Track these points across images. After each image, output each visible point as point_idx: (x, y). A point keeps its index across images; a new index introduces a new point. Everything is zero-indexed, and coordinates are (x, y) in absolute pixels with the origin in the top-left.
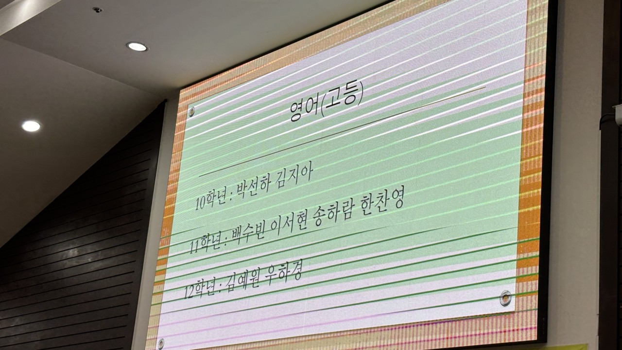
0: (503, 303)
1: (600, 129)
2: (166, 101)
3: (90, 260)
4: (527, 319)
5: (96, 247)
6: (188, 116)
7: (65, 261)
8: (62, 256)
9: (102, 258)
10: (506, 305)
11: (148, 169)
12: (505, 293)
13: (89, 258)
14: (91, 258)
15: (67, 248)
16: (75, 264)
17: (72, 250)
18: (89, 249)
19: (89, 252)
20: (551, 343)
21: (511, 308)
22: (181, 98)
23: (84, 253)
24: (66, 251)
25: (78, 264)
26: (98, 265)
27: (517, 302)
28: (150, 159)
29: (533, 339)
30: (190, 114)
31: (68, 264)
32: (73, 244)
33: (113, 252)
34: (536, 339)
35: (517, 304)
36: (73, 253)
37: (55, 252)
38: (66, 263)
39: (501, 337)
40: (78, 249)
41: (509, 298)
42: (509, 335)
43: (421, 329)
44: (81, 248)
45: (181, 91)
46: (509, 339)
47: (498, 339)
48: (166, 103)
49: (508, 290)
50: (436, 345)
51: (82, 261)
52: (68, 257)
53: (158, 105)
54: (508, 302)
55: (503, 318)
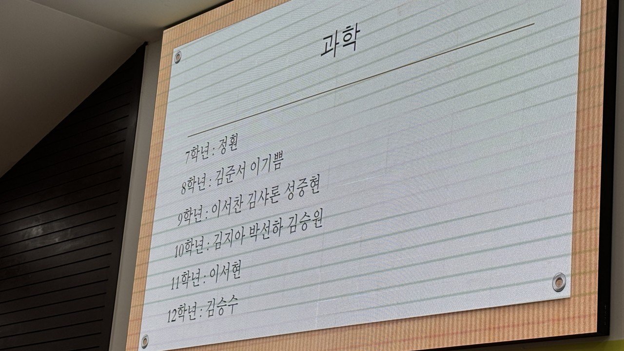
0: (556, 287)
2: (146, 43)
3: (57, 240)
5: (64, 224)
6: (173, 62)
7: (27, 242)
8: (23, 236)
9: (71, 238)
10: (559, 291)
11: (126, 128)
12: (558, 275)
13: (55, 238)
14: (59, 237)
15: (29, 226)
16: (39, 246)
17: (35, 228)
18: (56, 226)
19: (57, 230)
20: (614, 336)
21: (566, 293)
22: (164, 40)
23: (51, 231)
24: (28, 230)
25: (42, 246)
26: (68, 246)
27: (573, 285)
28: (128, 116)
29: (592, 332)
30: (176, 61)
31: (31, 245)
32: (37, 220)
33: (85, 230)
34: (596, 331)
35: (573, 288)
36: (37, 231)
38: (28, 244)
39: (553, 329)
40: (43, 226)
41: (564, 282)
42: (563, 327)
43: (458, 320)
44: (46, 225)
45: (164, 31)
46: (564, 331)
47: (551, 331)
48: (146, 46)
49: (562, 272)
50: (475, 340)
51: (48, 242)
52: (31, 237)
53: (137, 48)
54: (562, 286)
55: (556, 306)
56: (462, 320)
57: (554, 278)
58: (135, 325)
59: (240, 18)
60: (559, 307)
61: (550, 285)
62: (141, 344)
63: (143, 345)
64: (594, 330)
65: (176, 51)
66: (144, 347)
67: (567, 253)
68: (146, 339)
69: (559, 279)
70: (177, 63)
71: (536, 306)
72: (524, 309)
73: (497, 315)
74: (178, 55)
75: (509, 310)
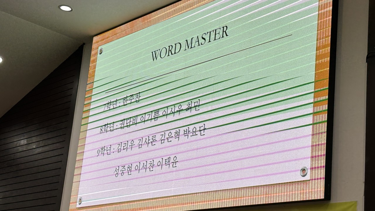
0: (302, 174)
1: (366, 62)
3: (34, 147)
4: (318, 185)
5: (38, 139)
6: (98, 54)
7: (18, 147)
8: (16, 144)
9: (42, 146)
10: (304, 176)
11: (73, 88)
12: (303, 168)
13: (34, 145)
14: (36, 145)
15: (20, 139)
16: (25, 149)
17: (23, 140)
18: (34, 139)
19: (34, 142)
20: (333, 201)
21: (307, 177)
22: (94, 41)
23: (31, 142)
24: (19, 141)
25: (26, 149)
26: (40, 150)
27: (311, 173)
28: (73, 82)
30: (100, 53)
31: (20, 149)
32: (24, 136)
33: (50, 142)
34: (324, 198)
35: (311, 175)
36: (24, 142)
37: (12, 141)
38: (19, 148)
39: (300, 197)
40: (27, 139)
41: (306, 172)
42: (306, 196)
43: (249, 191)
44: (29, 139)
45: (94, 38)
46: (306, 198)
48: (84, 45)
49: (306, 166)
51: (29, 148)
52: (21, 145)
54: (305, 174)
55: (302, 184)
56: (251, 191)
57: (301, 170)
58: (75, 192)
59: (134, 31)
60: (304, 185)
61: (299, 173)
62: (78, 202)
64: (322, 197)
65: (100, 48)
66: (80, 204)
67: (308, 156)
68: (81, 200)
70: (100, 54)
71: (291, 184)
72: (284, 185)
73: (270, 189)
74: (101, 50)
75: (277, 186)
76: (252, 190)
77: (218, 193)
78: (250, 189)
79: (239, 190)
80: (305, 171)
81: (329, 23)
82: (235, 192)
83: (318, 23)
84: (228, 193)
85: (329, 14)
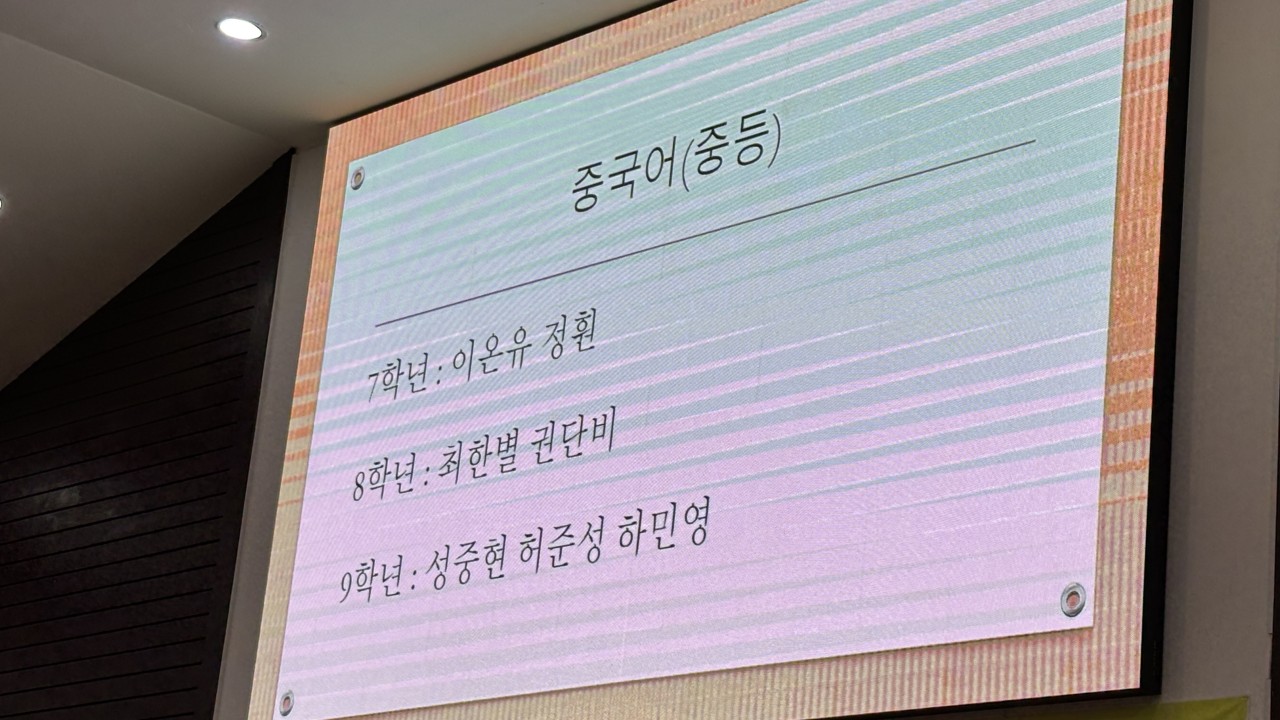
0: (1067, 609)
2: (293, 151)
3: (110, 514)
5: (124, 485)
6: (348, 188)
7: (48, 516)
8: (42, 505)
9: (139, 509)
10: (1072, 614)
11: (252, 308)
12: (1071, 589)
13: (106, 509)
14: (114, 509)
15: (55, 486)
17: (67, 490)
18: (107, 487)
20: (1167, 697)
21: (1084, 620)
23: (98, 496)
24: (51, 493)
25: (79, 523)
26: (132, 525)
27: (1098, 604)
28: (255, 285)
29: (1131, 687)
30: (354, 184)
31: (56, 522)
32: (69, 476)
34: (1138, 686)
35: (1098, 611)
38: (50, 520)
39: (1061, 682)
40: (81, 487)
41: (1081, 600)
42: (1079, 679)
43: (886, 665)
44: (88, 486)
45: (331, 130)
46: (1080, 686)
47: (1056, 686)
48: (294, 156)
49: (1079, 581)
50: (919, 700)
51: (91, 518)
52: (59, 507)
53: (274, 160)
54: (1078, 606)
55: (1067, 642)
57: (1064, 592)
60: (1072, 643)
61: (1056, 599)
62: (278, 707)
63: (282, 710)
64: (1134, 682)
65: (353, 167)
66: (285, 714)
68: (288, 698)
69: (1072, 594)
70: (356, 188)
71: (1030, 642)
72: (1008, 646)
73: (959, 657)
74: (358, 174)
75: (981, 648)
76: (899, 663)
77: (781, 675)
78: (891, 656)
79: (854, 661)
80: (1074, 596)
81: (1159, 106)
82: (841, 668)
83: (1123, 102)
84: (817, 671)
85: (1161, 76)
